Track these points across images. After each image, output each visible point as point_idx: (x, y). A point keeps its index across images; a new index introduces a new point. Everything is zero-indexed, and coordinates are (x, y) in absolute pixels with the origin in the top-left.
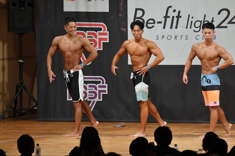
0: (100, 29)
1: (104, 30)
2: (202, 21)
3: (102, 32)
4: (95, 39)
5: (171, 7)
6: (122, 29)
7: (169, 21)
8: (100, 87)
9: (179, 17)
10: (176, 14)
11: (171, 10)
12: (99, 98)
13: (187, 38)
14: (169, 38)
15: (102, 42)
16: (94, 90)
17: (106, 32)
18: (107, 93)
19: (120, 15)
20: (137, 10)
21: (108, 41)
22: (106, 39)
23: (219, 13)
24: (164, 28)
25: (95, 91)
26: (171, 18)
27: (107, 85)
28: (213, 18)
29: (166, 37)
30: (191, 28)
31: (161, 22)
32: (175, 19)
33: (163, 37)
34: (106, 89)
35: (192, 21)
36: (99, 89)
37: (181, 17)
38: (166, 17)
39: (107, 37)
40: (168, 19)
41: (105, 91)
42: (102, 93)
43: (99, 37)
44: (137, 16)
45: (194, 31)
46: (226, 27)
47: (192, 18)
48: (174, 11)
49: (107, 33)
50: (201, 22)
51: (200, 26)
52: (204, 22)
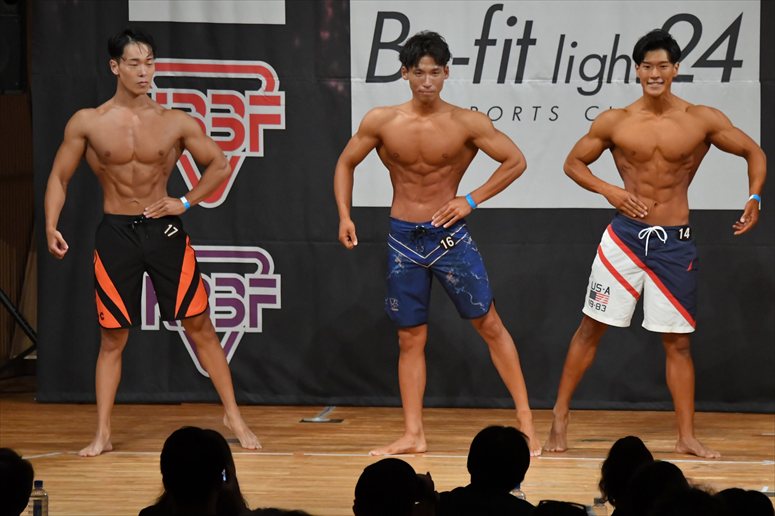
0: (255, 84)
1: (270, 88)
2: (605, 57)
3: (260, 92)
4: (237, 117)
5: (499, 7)
6: (333, 84)
7: (494, 55)
8: (254, 283)
9: (527, 41)
10: (517, 32)
11: (499, 18)
12: (253, 323)
13: (554, 117)
14: (495, 114)
15: (262, 127)
16: (234, 295)
17: (276, 92)
18: (278, 305)
19: (325, 35)
20: (382, 16)
21: (282, 126)
22: (275, 119)
24: (477, 80)
25: (239, 297)
26: (500, 45)
27: (278, 277)
30: (567, 81)
31: (464, 61)
32: (515, 50)
34: (276, 291)
35: (572, 58)
36: (250, 291)
37: (533, 42)
38: (484, 42)
39: (280, 110)
40: (489, 48)
41: (272, 299)
42: (260, 306)
43: (250, 110)
44: (385, 38)
45: (580, 90)
46: (689, 78)
47: (574, 45)
48: (512, 21)
49: (279, 97)
50: (603, 60)
51: (600, 75)
52: (614, 61)
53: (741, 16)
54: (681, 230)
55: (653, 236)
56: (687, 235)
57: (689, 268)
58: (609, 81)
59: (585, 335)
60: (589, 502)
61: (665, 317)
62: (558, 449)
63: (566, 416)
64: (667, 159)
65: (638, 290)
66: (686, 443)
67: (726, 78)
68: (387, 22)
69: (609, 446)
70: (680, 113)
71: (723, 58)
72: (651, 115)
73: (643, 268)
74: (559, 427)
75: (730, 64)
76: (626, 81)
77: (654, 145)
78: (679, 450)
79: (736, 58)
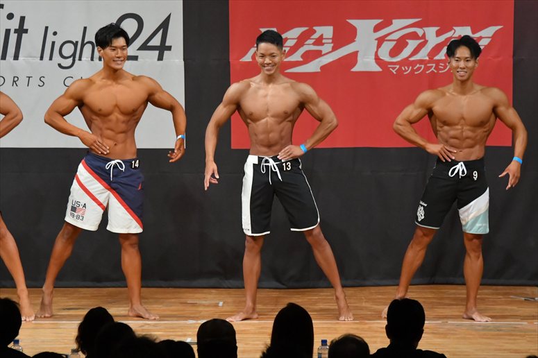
2: (77, 42)
5: (1, 6)
9: (21, 31)
10: (14, 24)
13: (42, 84)
26: (2, 33)
30: (51, 59)
32: (13, 38)
35: (53, 43)
37: (26, 31)
45: (60, 65)
46: (135, 58)
47: (55, 33)
48: (10, 16)
50: (76, 44)
51: (74, 55)
52: (83, 45)
53: (170, 15)
54: (133, 162)
55: (115, 166)
56: (137, 165)
57: (139, 188)
58: (80, 59)
59: (65, 236)
60: (68, 352)
61: (123, 222)
62: (47, 315)
63: (52, 292)
64: (123, 113)
65: (105, 205)
66: (136, 309)
67: (160, 58)
69: (85, 312)
70: (128, 81)
71: (158, 44)
72: (109, 82)
73: (109, 190)
74: (47, 301)
75: (163, 48)
76: (92, 59)
77: (114, 103)
78: (131, 314)
79: (167, 44)
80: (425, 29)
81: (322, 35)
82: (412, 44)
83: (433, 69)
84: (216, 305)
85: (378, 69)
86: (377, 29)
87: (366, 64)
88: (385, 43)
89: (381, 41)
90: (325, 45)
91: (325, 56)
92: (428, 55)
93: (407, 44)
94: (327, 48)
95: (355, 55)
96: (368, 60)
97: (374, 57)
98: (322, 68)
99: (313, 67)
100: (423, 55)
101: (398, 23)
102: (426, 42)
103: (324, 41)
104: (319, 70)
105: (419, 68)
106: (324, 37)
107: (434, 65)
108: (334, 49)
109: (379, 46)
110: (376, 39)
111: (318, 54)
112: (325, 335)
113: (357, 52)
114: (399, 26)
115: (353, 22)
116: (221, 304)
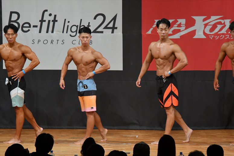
2: (78, 26)
5: (47, 11)
7: (45, 25)
9: (55, 21)
10: (52, 18)
11: (46, 14)
13: (63, 43)
14: (45, 42)
20: (12, 13)
23: (95, 18)
24: (40, 32)
26: (47, 22)
28: (89, 23)
29: (42, 42)
30: (67, 32)
31: (36, 26)
32: (51, 23)
33: (39, 41)
35: (68, 26)
37: (57, 21)
38: (42, 21)
40: (43, 23)
44: (12, 19)
45: (70, 35)
46: (102, 32)
47: (69, 22)
48: (50, 15)
50: (77, 27)
51: (76, 31)
52: (80, 27)
53: (117, 14)
67: (113, 32)
68: (13, 14)
71: (112, 26)
75: (114, 28)
79: (115, 26)
80: (225, 20)
81: (181, 23)
82: (219, 27)
83: (228, 37)
84: (135, 137)
85: (204, 37)
86: (204, 20)
87: (199, 35)
88: (208, 26)
89: (206, 25)
90: (182, 27)
91: (182, 32)
92: (226, 31)
93: (217, 26)
94: (183, 28)
95: (195, 31)
96: (200, 33)
97: (203, 32)
98: (181, 37)
99: (177, 36)
100: (224, 31)
101: (213, 18)
102: (225, 26)
103: (181, 25)
104: (179, 38)
105: (222, 37)
106: (182, 24)
107: (229, 36)
108: (186, 29)
109: (205, 27)
110: (204, 25)
111: (179, 31)
112: (181, 150)
113: (196, 30)
114: (214, 19)
115: (194, 17)
116: (137, 136)
